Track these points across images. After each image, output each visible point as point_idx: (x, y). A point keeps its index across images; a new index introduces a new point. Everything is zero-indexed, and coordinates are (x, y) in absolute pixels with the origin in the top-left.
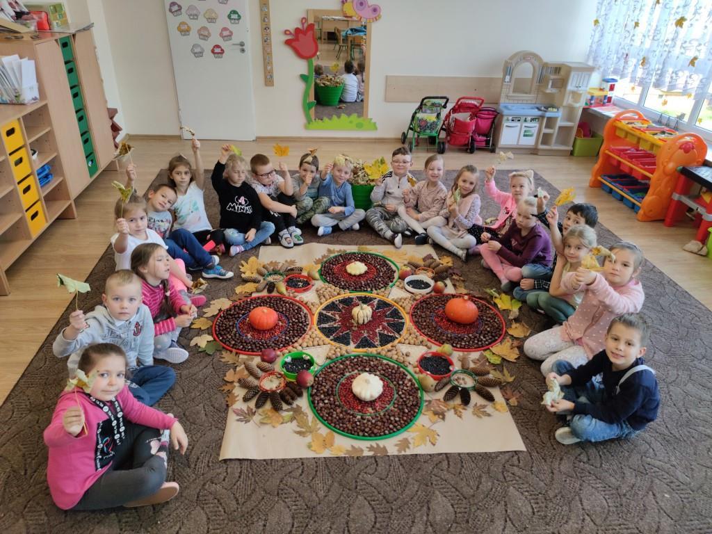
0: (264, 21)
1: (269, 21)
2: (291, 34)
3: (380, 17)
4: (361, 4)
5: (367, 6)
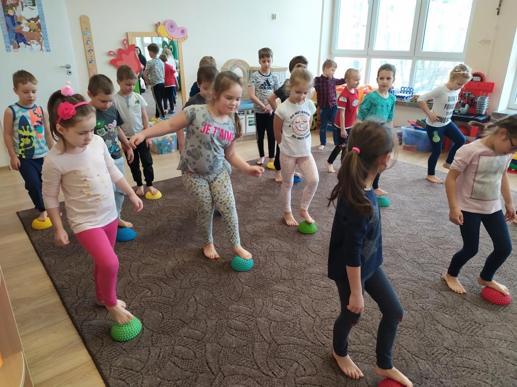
0: (87, 44)
1: (92, 44)
2: (114, 54)
3: (187, 38)
4: (172, 27)
5: (176, 29)
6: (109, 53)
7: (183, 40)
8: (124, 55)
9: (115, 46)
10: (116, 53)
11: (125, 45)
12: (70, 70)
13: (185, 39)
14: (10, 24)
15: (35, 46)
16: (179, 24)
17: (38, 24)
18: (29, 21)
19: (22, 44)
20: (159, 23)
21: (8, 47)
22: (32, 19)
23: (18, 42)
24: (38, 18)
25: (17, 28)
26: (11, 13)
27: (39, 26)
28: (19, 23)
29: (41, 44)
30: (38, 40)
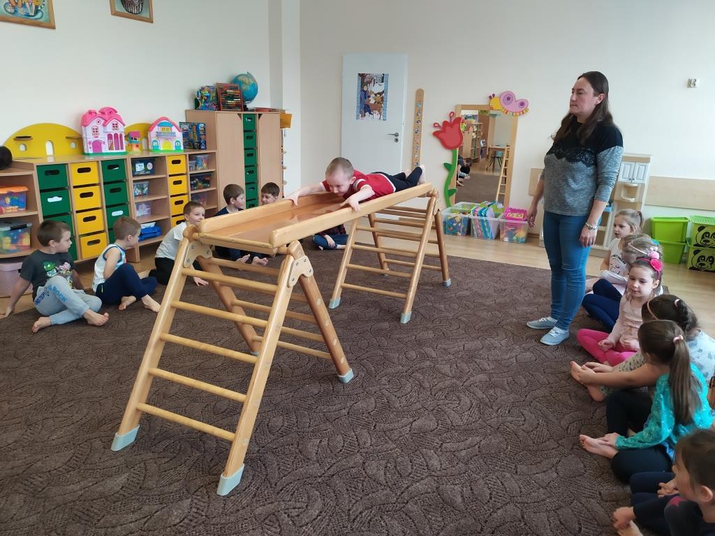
0: (417, 115)
1: (421, 116)
2: (439, 126)
3: (527, 111)
4: (509, 99)
5: (514, 101)
6: (435, 125)
7: (520, 115)
8: (448, 128)
9: (442, 118)
10: (441, 124)
11: (451, 117)
12: (398, 137)
13: (523, 113)
14: (363, 96)
15: (376, 115)
16: (519, 96)
17: (381, 97)
18: (376, 95)
19: (367, 114)
20: (494, 95)
21: (358, 116)
22: (378, 93)
23: (365, 112)
24: (383, 92)
25: (366, 100)
26: (365, 89)
27: (382, 99)
28: (369, 97)
29: (380, 114)
30: (379, 111)
